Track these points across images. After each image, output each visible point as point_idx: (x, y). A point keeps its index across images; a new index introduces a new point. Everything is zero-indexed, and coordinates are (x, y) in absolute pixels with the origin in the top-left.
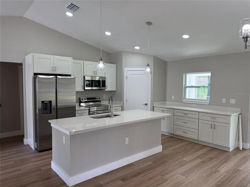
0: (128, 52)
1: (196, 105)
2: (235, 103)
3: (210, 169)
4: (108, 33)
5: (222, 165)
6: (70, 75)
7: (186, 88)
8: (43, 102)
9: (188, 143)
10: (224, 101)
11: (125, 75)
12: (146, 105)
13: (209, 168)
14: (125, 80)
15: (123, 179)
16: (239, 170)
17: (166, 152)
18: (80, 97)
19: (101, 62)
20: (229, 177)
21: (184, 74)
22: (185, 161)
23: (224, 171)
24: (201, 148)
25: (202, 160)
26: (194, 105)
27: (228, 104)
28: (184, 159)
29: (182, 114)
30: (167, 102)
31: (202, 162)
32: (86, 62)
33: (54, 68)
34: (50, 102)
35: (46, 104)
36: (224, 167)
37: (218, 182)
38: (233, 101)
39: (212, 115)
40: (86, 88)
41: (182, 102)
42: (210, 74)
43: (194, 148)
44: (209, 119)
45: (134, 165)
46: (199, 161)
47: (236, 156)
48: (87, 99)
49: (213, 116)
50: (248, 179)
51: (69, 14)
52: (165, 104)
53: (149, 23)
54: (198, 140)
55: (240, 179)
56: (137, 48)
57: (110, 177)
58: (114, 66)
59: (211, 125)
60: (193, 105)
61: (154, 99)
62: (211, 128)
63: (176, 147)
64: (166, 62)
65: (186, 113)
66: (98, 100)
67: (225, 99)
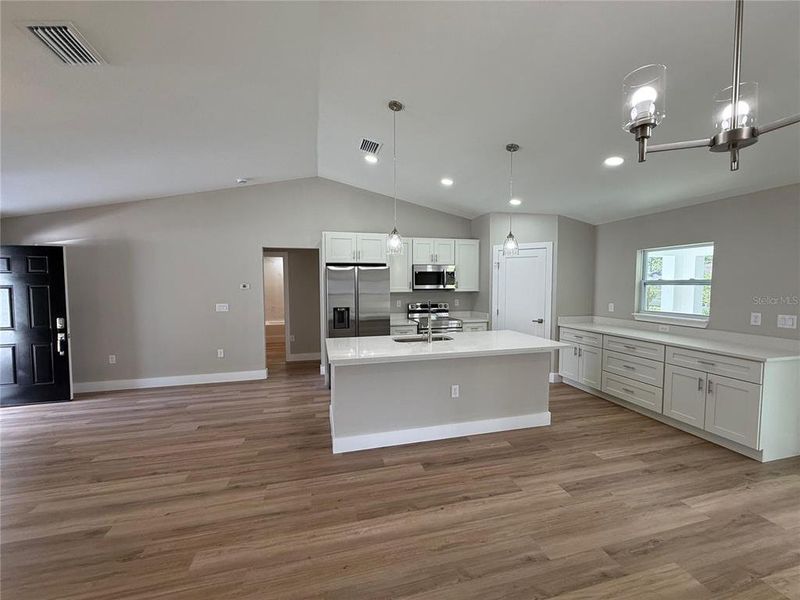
0: (501, 214)
1: (668, 327)
2: (795, 327)
3: (660, 494)
4: (447, 182)
5: (709, 492)
6: (385, 265)
7: (645, 284)
8: (335, 309)
9: (633, 417)
10: (756, 319)
11: (495, 260)
12: (541, 321)
13: (657, 491)
14: (495, 270)
15: (427, 464)
16: (765, 520)
17: (561, 428)
18: (407, 302)
19: (395, 236)
20: (712, 532)
21: (639, 252)
22: (598, 457)
23: (702, 511)
24: (666, 436)
25: (646, 466)
26: (664, 326)
27: (769, 329)
28: (597, 453)
29: (622, 348)
30: (596, 319)
31: (646, 471)
32: (416, 240)
33: (358, 254)
34: (348, 309)
35: (342, 312)
36: (709, 499)
37: (659, 534)
38: (786, 321)
39: (703, 356)
40: (416, 287)
41: (633, 319)
42: (712, 247)
43: (642, 431)
44: (695, 364)
45: (468, 441)
46: (640, 465)
47: (779, 479)
48: (422, 306)
49: (708, 359)
50: (782, 556)
51: (371, 158)
52: (592, 322)
53: (512, 148)
54: (662, 415)
55: (750, 547)
56: (515, 202)
57: (407, 454)
58: (476, 243)
59: (700, 380)
60: (661, 326)
61: (559, 310)
62: (700, 388)
63: (594, 421)
64: (595, 227)
65: (631, 344)
66: (443, 308)
67: (760, 315)
